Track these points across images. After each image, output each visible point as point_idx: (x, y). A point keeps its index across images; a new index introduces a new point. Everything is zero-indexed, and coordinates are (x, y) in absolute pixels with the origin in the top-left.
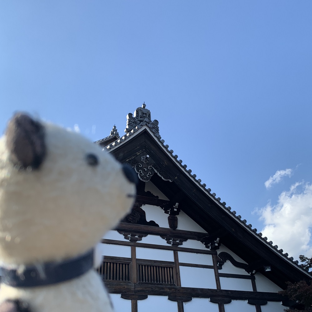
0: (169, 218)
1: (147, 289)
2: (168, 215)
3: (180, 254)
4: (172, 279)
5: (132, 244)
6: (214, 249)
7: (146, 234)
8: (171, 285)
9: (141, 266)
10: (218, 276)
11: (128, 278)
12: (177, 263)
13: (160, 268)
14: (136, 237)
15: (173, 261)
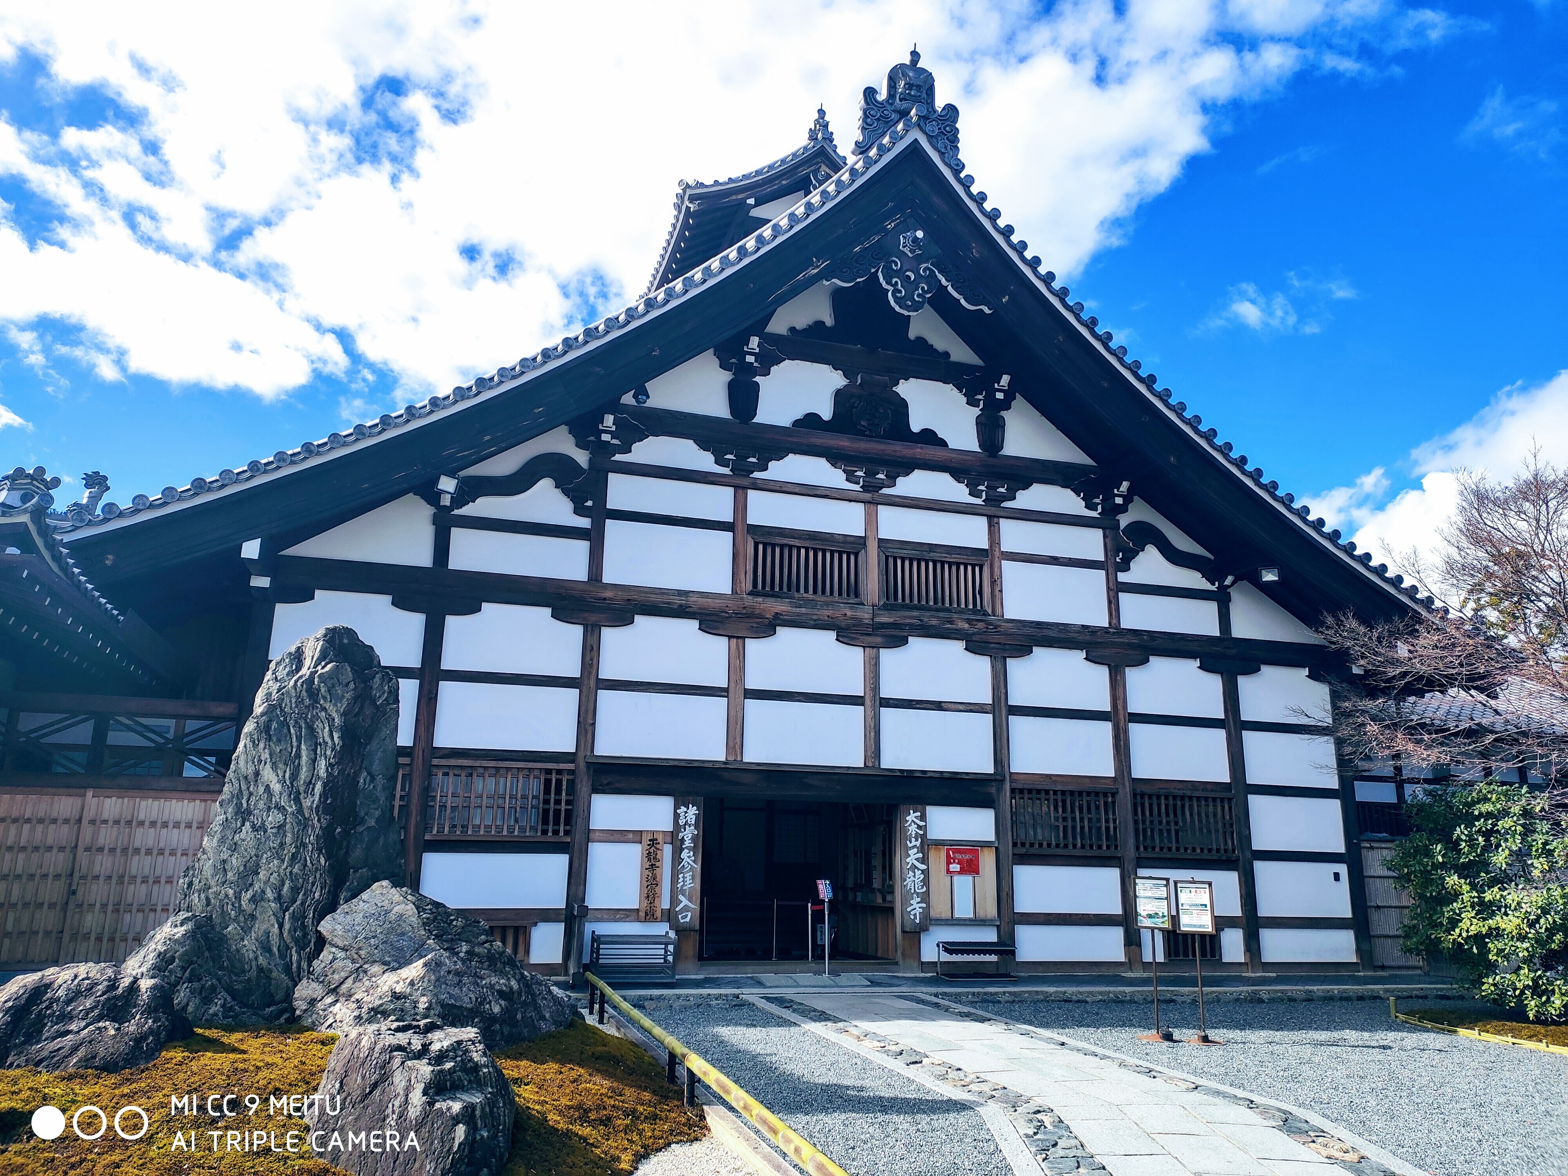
0: (979, 422)
1: (908, 621)
2: (976, 411)
3: (1006, 526)
4: (978, 596)
5: (867, 496)
6: (1112, 511)
7: (907, 467)
8: (975, 611)
9: (891, 561)
10: (1115, 589)
11: (854, 590)
12: (997, 553)
13: (946, 566)
14: (881, 476)
15: (986, 546)
